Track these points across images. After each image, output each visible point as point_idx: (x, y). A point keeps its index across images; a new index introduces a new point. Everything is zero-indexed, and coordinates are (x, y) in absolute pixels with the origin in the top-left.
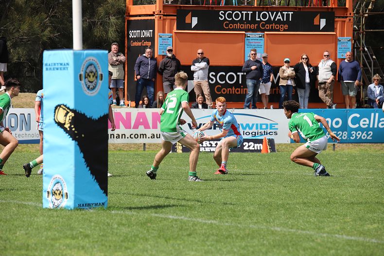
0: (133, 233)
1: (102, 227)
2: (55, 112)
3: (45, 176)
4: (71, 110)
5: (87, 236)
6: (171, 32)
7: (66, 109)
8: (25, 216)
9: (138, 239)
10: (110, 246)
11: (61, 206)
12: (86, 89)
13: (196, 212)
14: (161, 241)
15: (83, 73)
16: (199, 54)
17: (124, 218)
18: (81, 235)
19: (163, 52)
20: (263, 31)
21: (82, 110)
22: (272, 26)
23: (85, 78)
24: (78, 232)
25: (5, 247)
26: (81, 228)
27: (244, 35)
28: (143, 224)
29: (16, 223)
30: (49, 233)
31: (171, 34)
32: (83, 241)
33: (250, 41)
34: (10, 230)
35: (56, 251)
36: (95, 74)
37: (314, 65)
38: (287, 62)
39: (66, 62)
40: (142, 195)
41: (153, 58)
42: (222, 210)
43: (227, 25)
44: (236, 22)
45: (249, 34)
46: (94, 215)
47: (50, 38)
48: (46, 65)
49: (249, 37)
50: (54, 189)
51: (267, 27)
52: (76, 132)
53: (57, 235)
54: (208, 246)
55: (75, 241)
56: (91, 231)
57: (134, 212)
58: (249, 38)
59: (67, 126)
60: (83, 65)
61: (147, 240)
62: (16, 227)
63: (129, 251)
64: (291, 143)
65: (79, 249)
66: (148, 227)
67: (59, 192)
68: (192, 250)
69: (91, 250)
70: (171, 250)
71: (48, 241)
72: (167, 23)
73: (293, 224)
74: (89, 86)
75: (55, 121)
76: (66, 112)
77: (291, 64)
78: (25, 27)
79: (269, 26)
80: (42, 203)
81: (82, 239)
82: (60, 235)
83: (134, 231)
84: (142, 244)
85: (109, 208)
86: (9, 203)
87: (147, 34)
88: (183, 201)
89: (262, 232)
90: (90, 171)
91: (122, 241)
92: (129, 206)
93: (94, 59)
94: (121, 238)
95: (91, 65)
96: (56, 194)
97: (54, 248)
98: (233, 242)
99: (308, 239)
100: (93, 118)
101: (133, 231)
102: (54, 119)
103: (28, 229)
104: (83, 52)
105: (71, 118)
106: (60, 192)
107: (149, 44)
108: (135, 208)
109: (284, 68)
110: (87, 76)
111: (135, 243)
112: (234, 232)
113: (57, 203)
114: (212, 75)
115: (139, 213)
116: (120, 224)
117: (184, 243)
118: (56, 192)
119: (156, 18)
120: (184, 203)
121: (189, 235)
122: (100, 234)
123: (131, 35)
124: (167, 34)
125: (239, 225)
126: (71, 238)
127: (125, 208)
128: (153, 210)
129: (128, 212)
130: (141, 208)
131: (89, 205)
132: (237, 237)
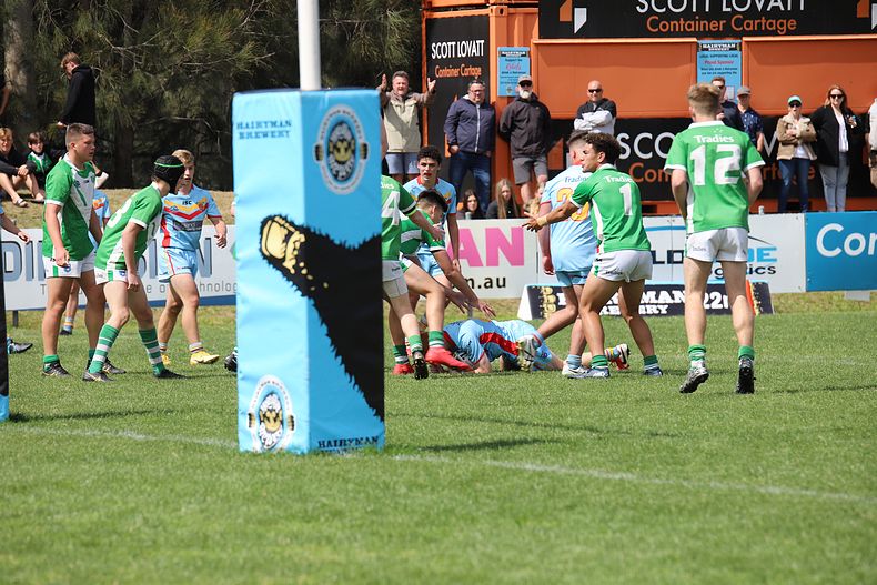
0: (442, 506)
1: (371, 492)
2: (261, 233)
3: (243, 379)
4: (297, 228)
5: (338, 514)
6: (526, 42)
7: (287, 225)
8: (198, 471)
9: (453, 519)
10: (390, 536)
11: (279, 446)
12: (331, 178)
13: (587, 456)
14: (507, 523)
15: (322, 143)
16: (592, 91)
17: (422, 472)
18: (324, 513)
19: (509, 90)
20: (738, 35)
21: (323, 227)
22: (759, 24)
23: (329, 153)
24: (318, 505)
25: (154, 542)
26: (323, 496)
27: (694, 47)
28: (465, 485)
29: (178, 487)
30: (253, 509)
31: (527, 49)
32: (330, 527)
33: (710, 59)
34: (166, 503)
35: (269, 549)
36: (349, 144)
37: (857, 109)
38: (795, 104)
39: (284, 118)
40: (463, 418)
41: (485, 104)
42: (647, 449)
43: (655, 24)
44: (677, 16)
45: (705, 43)
46: (355, 465)
47: (253, 66)
48: (240, 126)
49: (707, 49)
50: (264, 408)
51: (748, 25)
52: (310, 277)
53: (271, 512)
54: (614, 532)
55: (310, 525)
56: (347, 502)
57: (444, 458)
58: (706, 53)
59: (289, 264)
60: (322, 125)
61: (473, 520)
62: (180, 496)
63: (433, 546)
64: (808, 291)
65: (319, 543)
66: (476, 491)
67: (274, 414)
68: (578, 542)
69: (346, 544)
70: (529, 543)
71: (251, 526)
72: (518, 23)
73: (811, 478)
74: (338, 172)
75: (263, 254)
76: (286, 232)
77: (803, 111)
78: (196, 42)
79: (752, 24)
80: (237, 441)
81: (327, 520)
82: (277, 512)
83: (446, 501)
84: (462, 530)
85: (388, 449)
86: (163, 442)
87: (472, 48)
88: (557, 430)
89: (739, 498)
90: (343, 366)
91: (417, 524)
92: (434, 444)
93: (348, 110)
94: (416, 518)
95: (341, 123)
96: (268, 419)
97: (265, 543)
98: (671, 521)
99: (845, 511)
100: (347, 246)
101: (442, 502)
102: (261, 250)
103: (205, 500)
104: (322, 93)
105: (298, 245)
106: (277, 414)
107: (477, 71)
108: (447, 448)
109: (788, 118)
110: (333, 148)
111: (447, 529)
112: (672, 500)
113: (270, 439)
114: (623, 140)
115: (455, 459)
116: (411, 486)
117: (559, 526)
118: (268, 414)
119: (491, 12)
120: (558, 434)
121: (571, 508)
122: (369, 509)
123: (436, 52)
124: (518, 49)
125: (685, 484)
126: (303, 518)
127: (424, 449)
128: (489, 452)
129: (431, 458)
130: (461, 448)
131: (342, 443)
132: (681, 510)
